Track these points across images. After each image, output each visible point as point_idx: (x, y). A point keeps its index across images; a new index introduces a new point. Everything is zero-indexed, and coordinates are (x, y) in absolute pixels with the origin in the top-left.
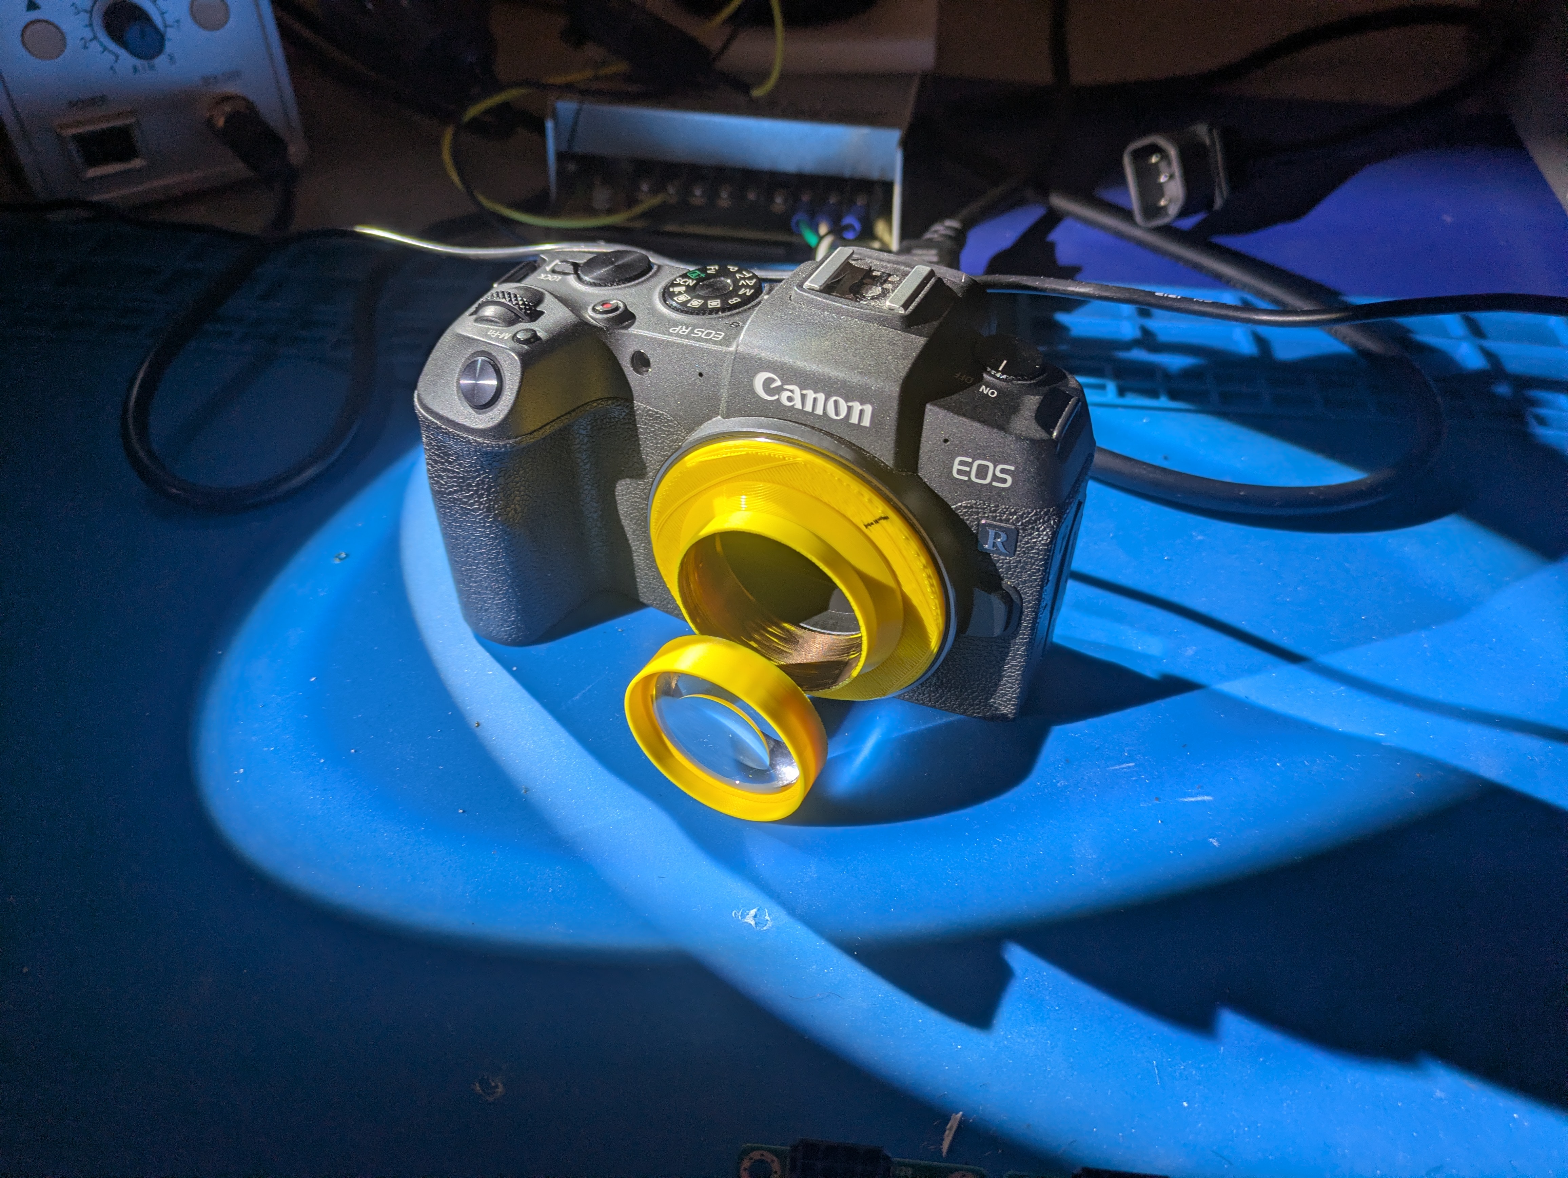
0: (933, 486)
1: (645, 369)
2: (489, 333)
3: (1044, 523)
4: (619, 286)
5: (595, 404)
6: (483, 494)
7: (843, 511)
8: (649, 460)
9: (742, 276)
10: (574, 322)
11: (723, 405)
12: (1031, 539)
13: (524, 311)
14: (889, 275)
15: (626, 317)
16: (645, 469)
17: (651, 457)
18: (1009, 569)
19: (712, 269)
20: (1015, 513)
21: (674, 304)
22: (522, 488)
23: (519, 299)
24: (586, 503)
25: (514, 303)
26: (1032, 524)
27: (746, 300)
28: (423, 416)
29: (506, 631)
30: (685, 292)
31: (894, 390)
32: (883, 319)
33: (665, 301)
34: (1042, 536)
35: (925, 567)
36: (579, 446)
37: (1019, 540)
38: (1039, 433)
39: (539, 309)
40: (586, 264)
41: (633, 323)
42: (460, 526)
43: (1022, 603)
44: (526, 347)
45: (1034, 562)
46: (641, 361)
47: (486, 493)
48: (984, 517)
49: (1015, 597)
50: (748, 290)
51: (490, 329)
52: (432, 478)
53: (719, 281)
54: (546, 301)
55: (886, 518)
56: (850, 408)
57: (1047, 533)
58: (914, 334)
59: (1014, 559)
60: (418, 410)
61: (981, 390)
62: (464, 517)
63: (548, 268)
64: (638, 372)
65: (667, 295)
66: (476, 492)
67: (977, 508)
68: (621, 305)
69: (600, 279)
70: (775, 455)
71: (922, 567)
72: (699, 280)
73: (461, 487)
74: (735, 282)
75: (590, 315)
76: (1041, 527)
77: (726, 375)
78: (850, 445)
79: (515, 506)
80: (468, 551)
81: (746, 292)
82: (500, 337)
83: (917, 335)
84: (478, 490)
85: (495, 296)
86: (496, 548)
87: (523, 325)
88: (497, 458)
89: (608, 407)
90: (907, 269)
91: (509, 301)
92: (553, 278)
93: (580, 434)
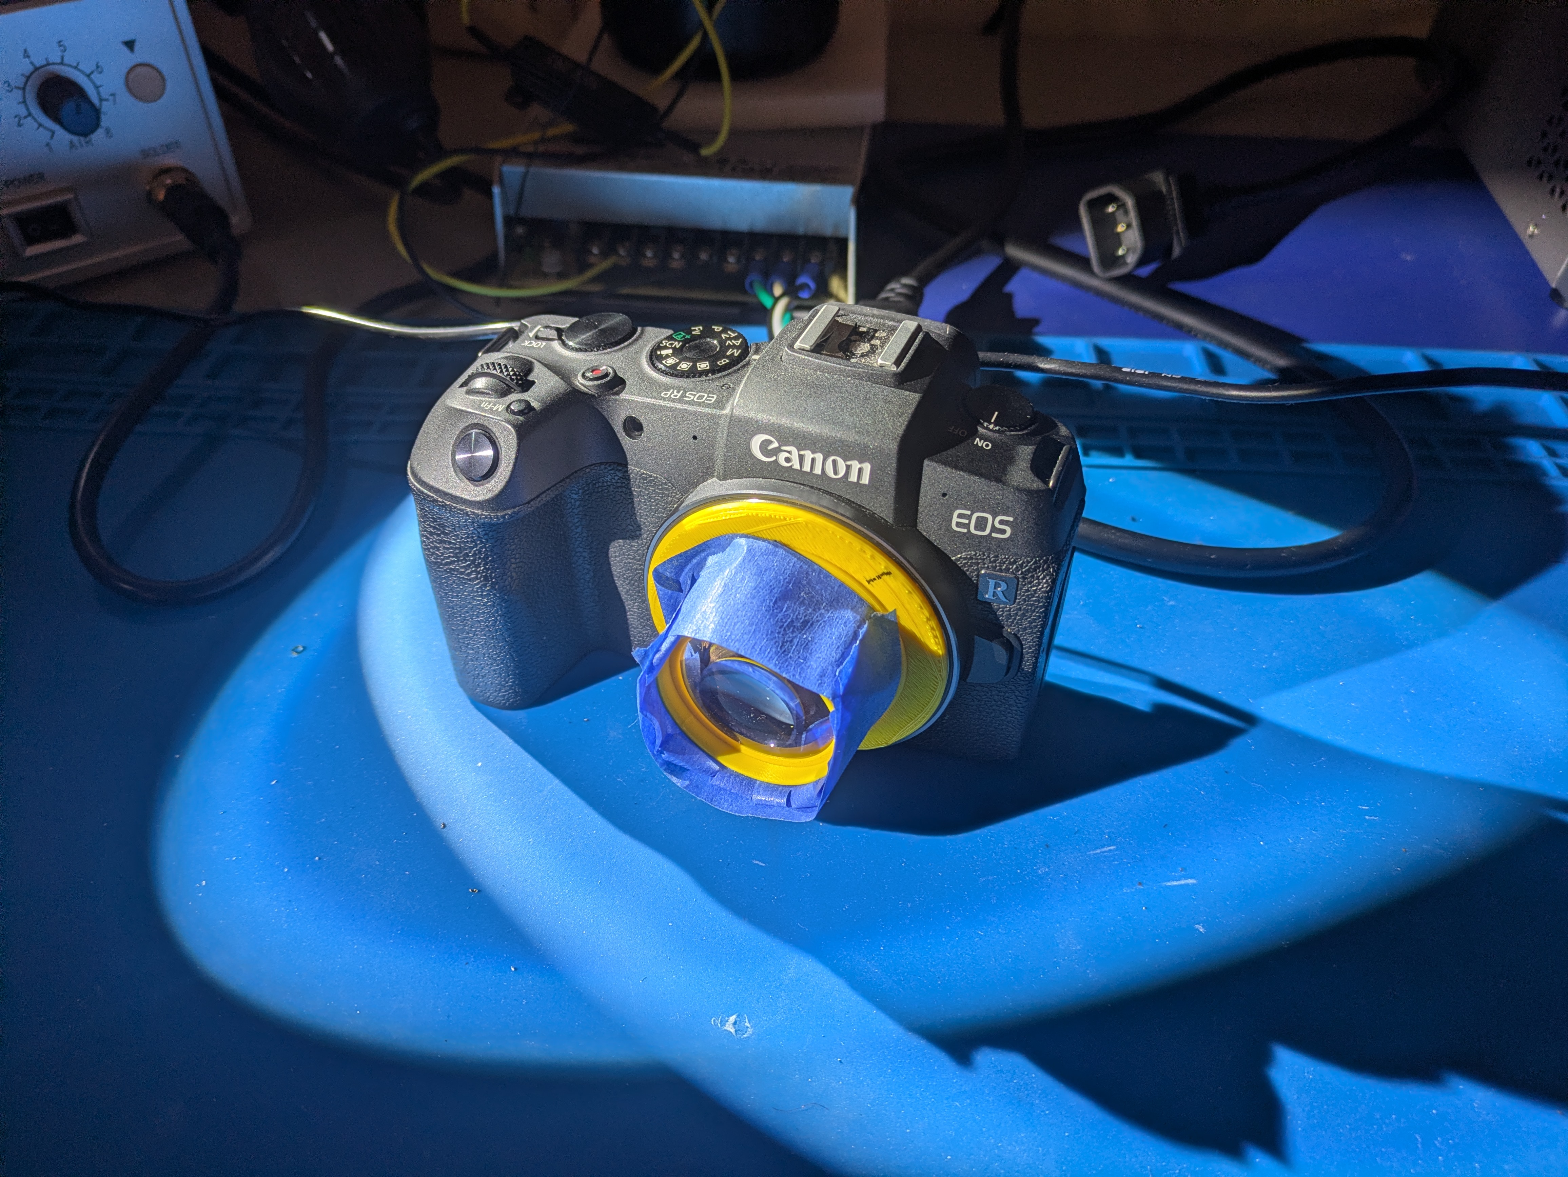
0: (933, 538)
1: (637, 433)
2: (482, 406)
3: (1043, 570)
4: (605, 351)
5: (588, 470)
6: (480, 564)
7: (844, 568)
8: (643, 522)
9: (728, 336)
10: (566, 390)
11: (718, 467)
12: (1031, 587)
13: (515, 381)
14: (876, 331)
15: (616, 383)
16: (640, 531)
17: (645, 519)
18: (1009, 616)
19: (697, 330)
20: (1015, 562)
21: (661, 366)
22: (517, 556)
23: (510, 368)
24: (579, 565)
25: (506, 374)
26: (1032, 572)
27: (734, 361)
28: (417, 488)
29: (504, 696)
30: (673, 354)
31: (892, 446)
32: (876, 377)
33: (653, 365)
34: (1042, 585)
35: (928, 619)
36: (571, 510)
37: (1019, 588)
38: (1037, 485)
39: (530, 378)
40: (568, 329)
41: (624, 389)
42: (457, 596)
43: (1022, 649)
44: (521, 418)
45: (1035, 610)
46: (634, 426)
47: (483, 563)
49: (1015, 643)
50: (735, 350)
51: (483, 401)
52: (428, 549)
53: (705, 342)
54: (536, 370)
55: (889, 573)
56: (848, 467)
57: (1047, 581)
58: (908, 390)
59: (1014, 607)
60: (412, 483)
62: (461, 587)
63: (531, 335)
64: (630, 437)
65: (654, 357)
66: (473, 561)
67: (977, 559)
68: (610, 370)
69: (586, 345)
70: (775, 516)
71: (925, 620)
72: (685, 342)
73: (458, 557)
74: (722, 342)
75: (580, 382)
76: (1041, 575)
77: (721, 438)
78: (849, 502)
79: (511, 573)
80: (465, 620)
81: (734, 352)
82: (494, 409)
83: (910, 391)
84: (474, 560)
85: (485, 367)
86: (494, 616)
87: (515, 396)
88: (494, 528)
89: (601, 472)
90: (895, 324)
91: (499, 371)
92: (538, 344)
93: (572, 499)
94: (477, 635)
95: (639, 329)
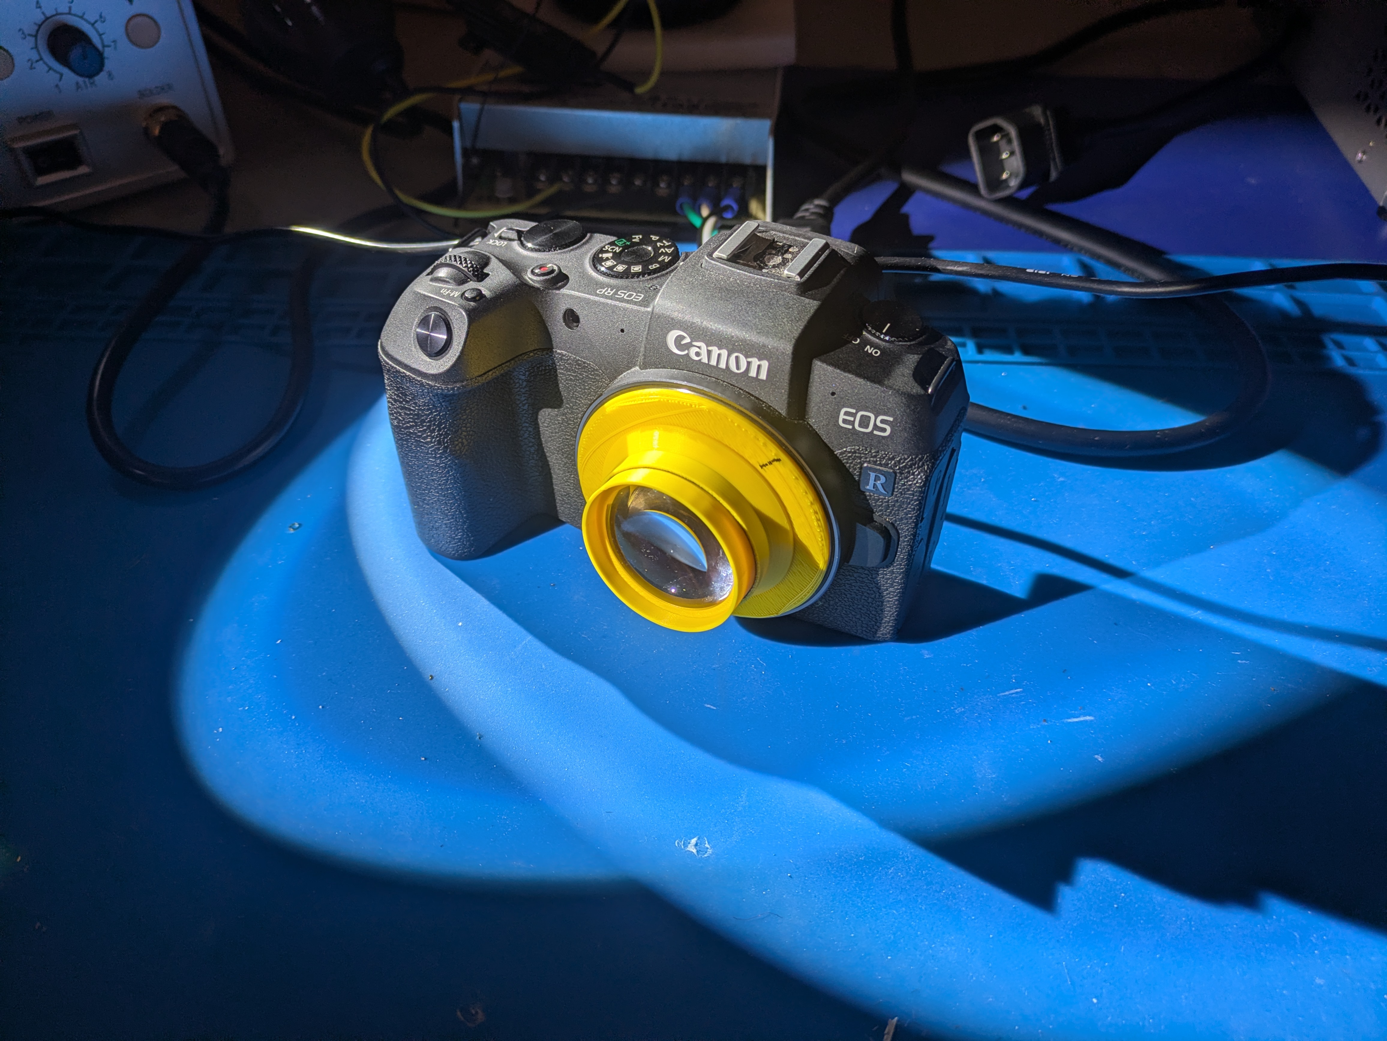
0: (822, 433)
1: (575, 324)
2: (441, 292)
3: (918, 468)
4: (556, 252)
5: (532, 354)
7: (741, 454)
8: (577, 403)
9: (662, 245)
10: (515, 283)
11: (641, 358)
12: (907, 482)
13: (472, 272)
14: (790, 246)
15: (560, 279)
17: (580, 401)
18: (888, 507)
19: (637, 238)
20: (893, 458)
21: (602, 268)
22: (468, 425)
23: (469, 262)
24: (525, 439)
25: (464, 265)
26: (908, 468)
27: (664, 267)
28: (384, 360)
29: (454, 547)
30: (612, 258)
31: (787, 348)
32: (781, 286)
33: (595, 266)
34: (917, 479)
35: (812, 503)
36: (518, 389)
37: (896, 483)
38: (916, 389)
39: (485, 271)
40: (529, 231)
41: (566, 284)
42: (415, 456)
43: (899, 537)
44: (472, 303)
45: (910, 502)
46: (572, 318)
47: (437, 429)
48: (866, 461)
49: (892, 532)
50: (667, 257)
51: (443, 288)
52: (392, 414)
53: (641, 249)
54: (492, 264)
55: (778, 460)
56: (749, 364)
57: (921, 477)
58: (809, 298)
59: (892, 499)
60: (381, 356)
61: (866, 350)
62: (418, 449)
63: (496, 235)
64: (569, 327)
65: (596, 260)
67: (860, 453)
68: (556, 268)
69: (540, 245)
70: (684, 403)
71: (809, 504)
72: (625, 247)
73: (415, 422)
74: (656, 249)
75: (529, 277)
76: (916, 471)
77: (644, 332)
78: (749, 395)
79: (462, 440)
80: (421, 478)
81: (665, 259)
82: (451, 295)
83: (811, 299)
84: (430, 426)
85: (448, 259)
86: (445, 476)
87: (472, 284)
88: (447, 399)
89: (543, 357)
90: (806, 241)
91: (459, 263)
92: (501, 243)
93: (520, 379)
94: (432, 492)
95: (589, 235)
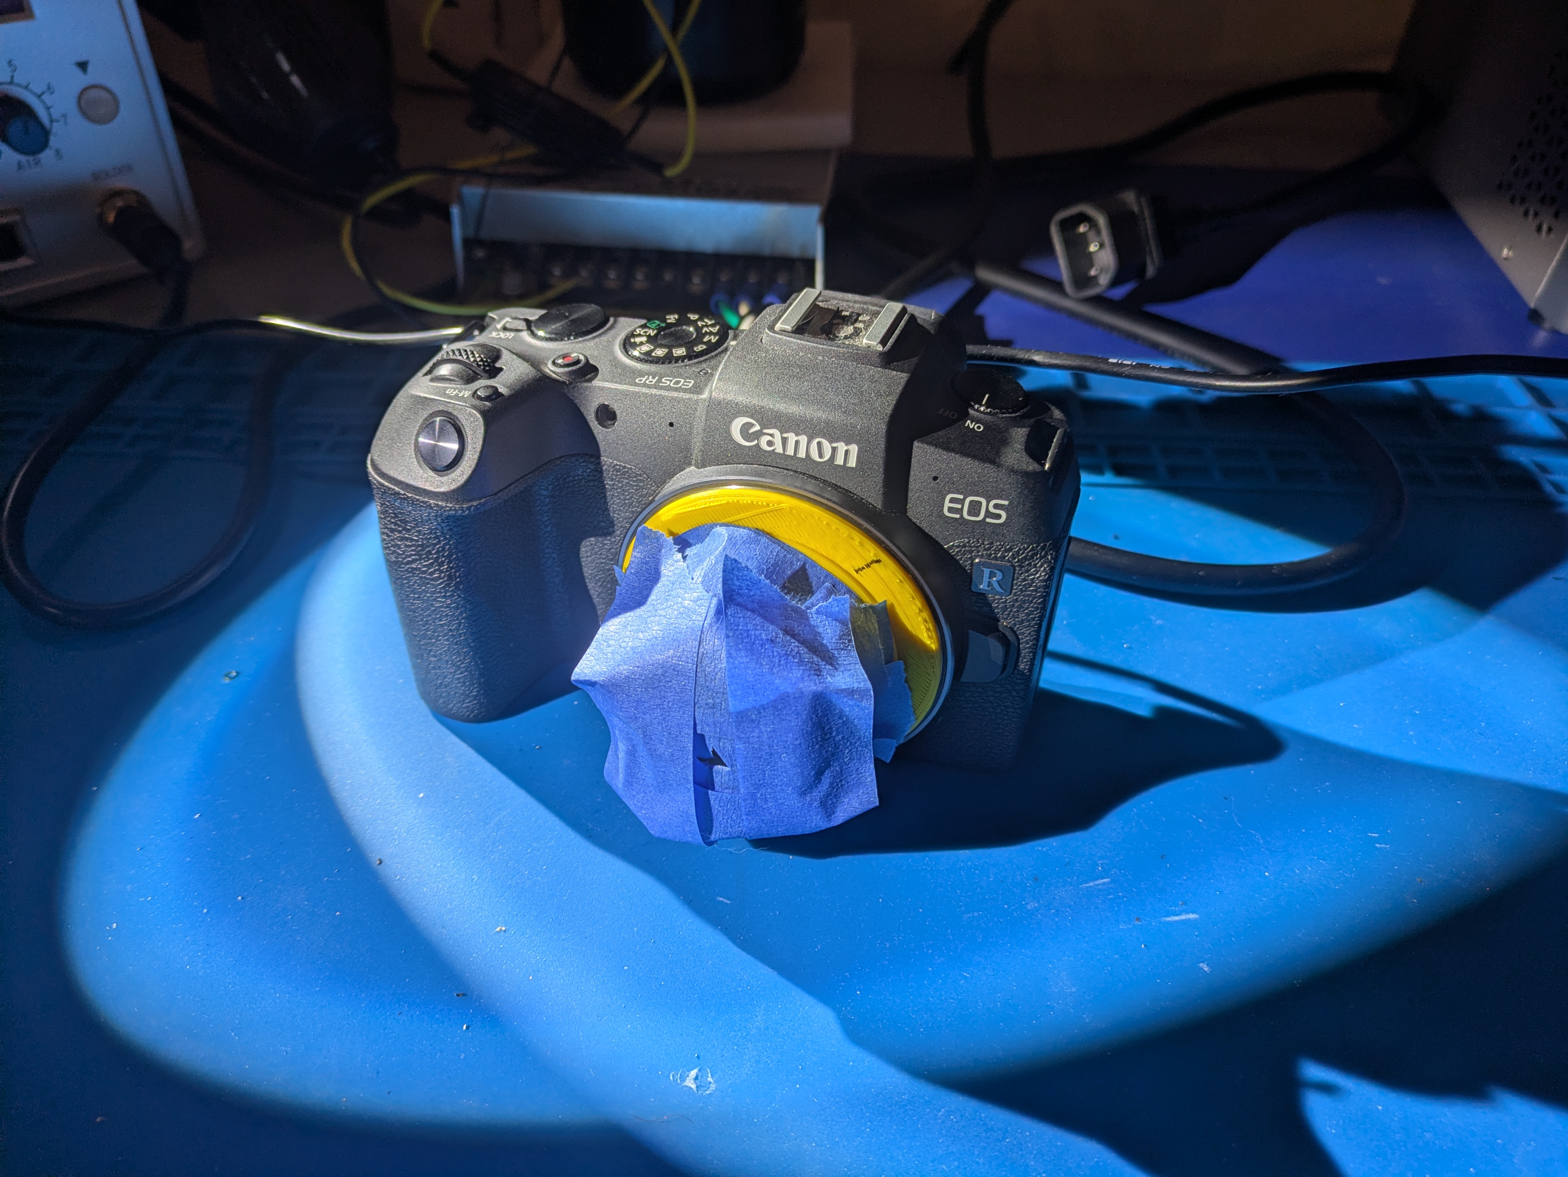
0: (924, 525)
1: (610, 422)
2: (447, 392)
3: (1041, 558)
4: (577, 340)
5: (558, 462)
6: (443, 562)
7: (831, 557)
8: (615, 517)
9: (704, 324)
10: (536, 376)
11: (696, 455)
12: (1028, 576)
13: (482, 367)
14: (859, 315)
15: (588, 371)
16: (613, 527)
17: (619, 514)
18: (1005, 609)
19: (672, 318)
20: (1010, 550)
21: (635, 353)
22: (483, 554)
23: (477, 355)
24: (548, 567)
25: (472, 359)
26: (1029, 560)
27: (712, 348)
28: (378, 482)
29: (468, 707)
30: (648, 342)
31: (880, 426)
32: (862, 357)
33: (627, 352)
34: (1040, 573)
35: (920, 611)
36: (539, 508)
37: (1015, 578)
38: (1033, 466)
39: (498, 365)
40: (538, 320)
41: (596, 376)
42: (419, 597)
43: (1019, 644)
44: (488, 404)
45: (1032, 600)
46: (607, 415)
47: (447, 561)
48: (978, 556)
49: (1011, 637)
50: (713, 337)
51: (447, 388)
52: (388, 548)
53: (680, 330)
54: (504, 357)
55: (878, 561)
56: (834, 450)
57: (1045, 569)
58: (895, 370)
59: (1010, 598)
60: (373, 476)
61: (966, 425)
62: (423, 588)
63: (499, 326)
64: (603, 426)
65: (627, 344)
66: (436, 559)
67: (971, 547)
68: (582, 357)
69: (556, 334)
70: (758, 502)
71: (917, 611)
72: (660, 329)
73: (420, 555)
74: (698, 329)
75: (550, 369)
76: (1038, 563)
77: (699, 426)
78: (836, 487)
79: (477, 573)
80: (427, 624)
81: (711, 339)
82: (460, 396)
83: (897, 371)
84: (438, 558)
85: (451, 354)
86: (458, 619)
87: (482, 382)
88: (459, 522)
89: (572, 464)
90: (878, 309)
91: (465, 357)
92: (506, 335)
93: (541, 495)
94: (440, 640)
95: (612, 320)
